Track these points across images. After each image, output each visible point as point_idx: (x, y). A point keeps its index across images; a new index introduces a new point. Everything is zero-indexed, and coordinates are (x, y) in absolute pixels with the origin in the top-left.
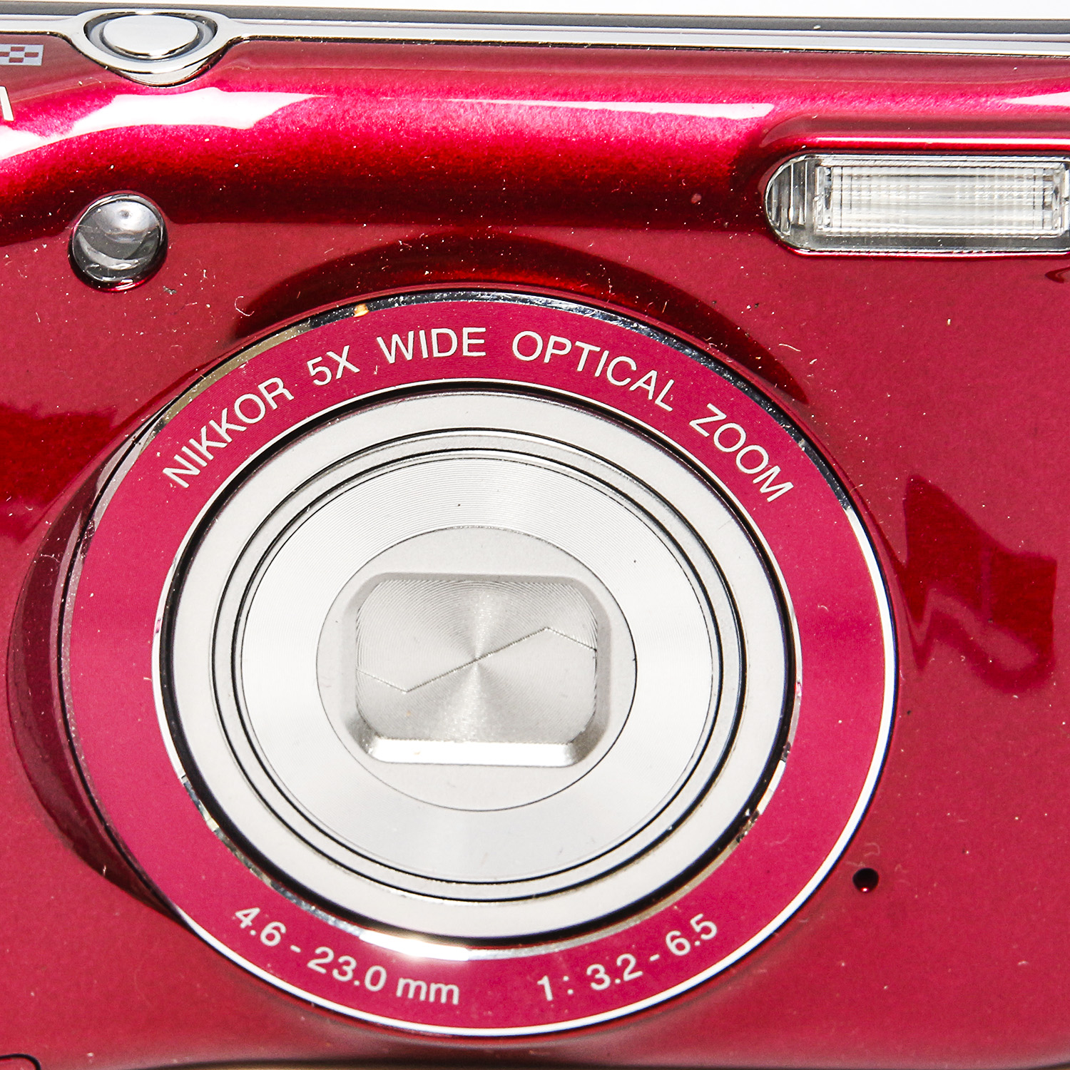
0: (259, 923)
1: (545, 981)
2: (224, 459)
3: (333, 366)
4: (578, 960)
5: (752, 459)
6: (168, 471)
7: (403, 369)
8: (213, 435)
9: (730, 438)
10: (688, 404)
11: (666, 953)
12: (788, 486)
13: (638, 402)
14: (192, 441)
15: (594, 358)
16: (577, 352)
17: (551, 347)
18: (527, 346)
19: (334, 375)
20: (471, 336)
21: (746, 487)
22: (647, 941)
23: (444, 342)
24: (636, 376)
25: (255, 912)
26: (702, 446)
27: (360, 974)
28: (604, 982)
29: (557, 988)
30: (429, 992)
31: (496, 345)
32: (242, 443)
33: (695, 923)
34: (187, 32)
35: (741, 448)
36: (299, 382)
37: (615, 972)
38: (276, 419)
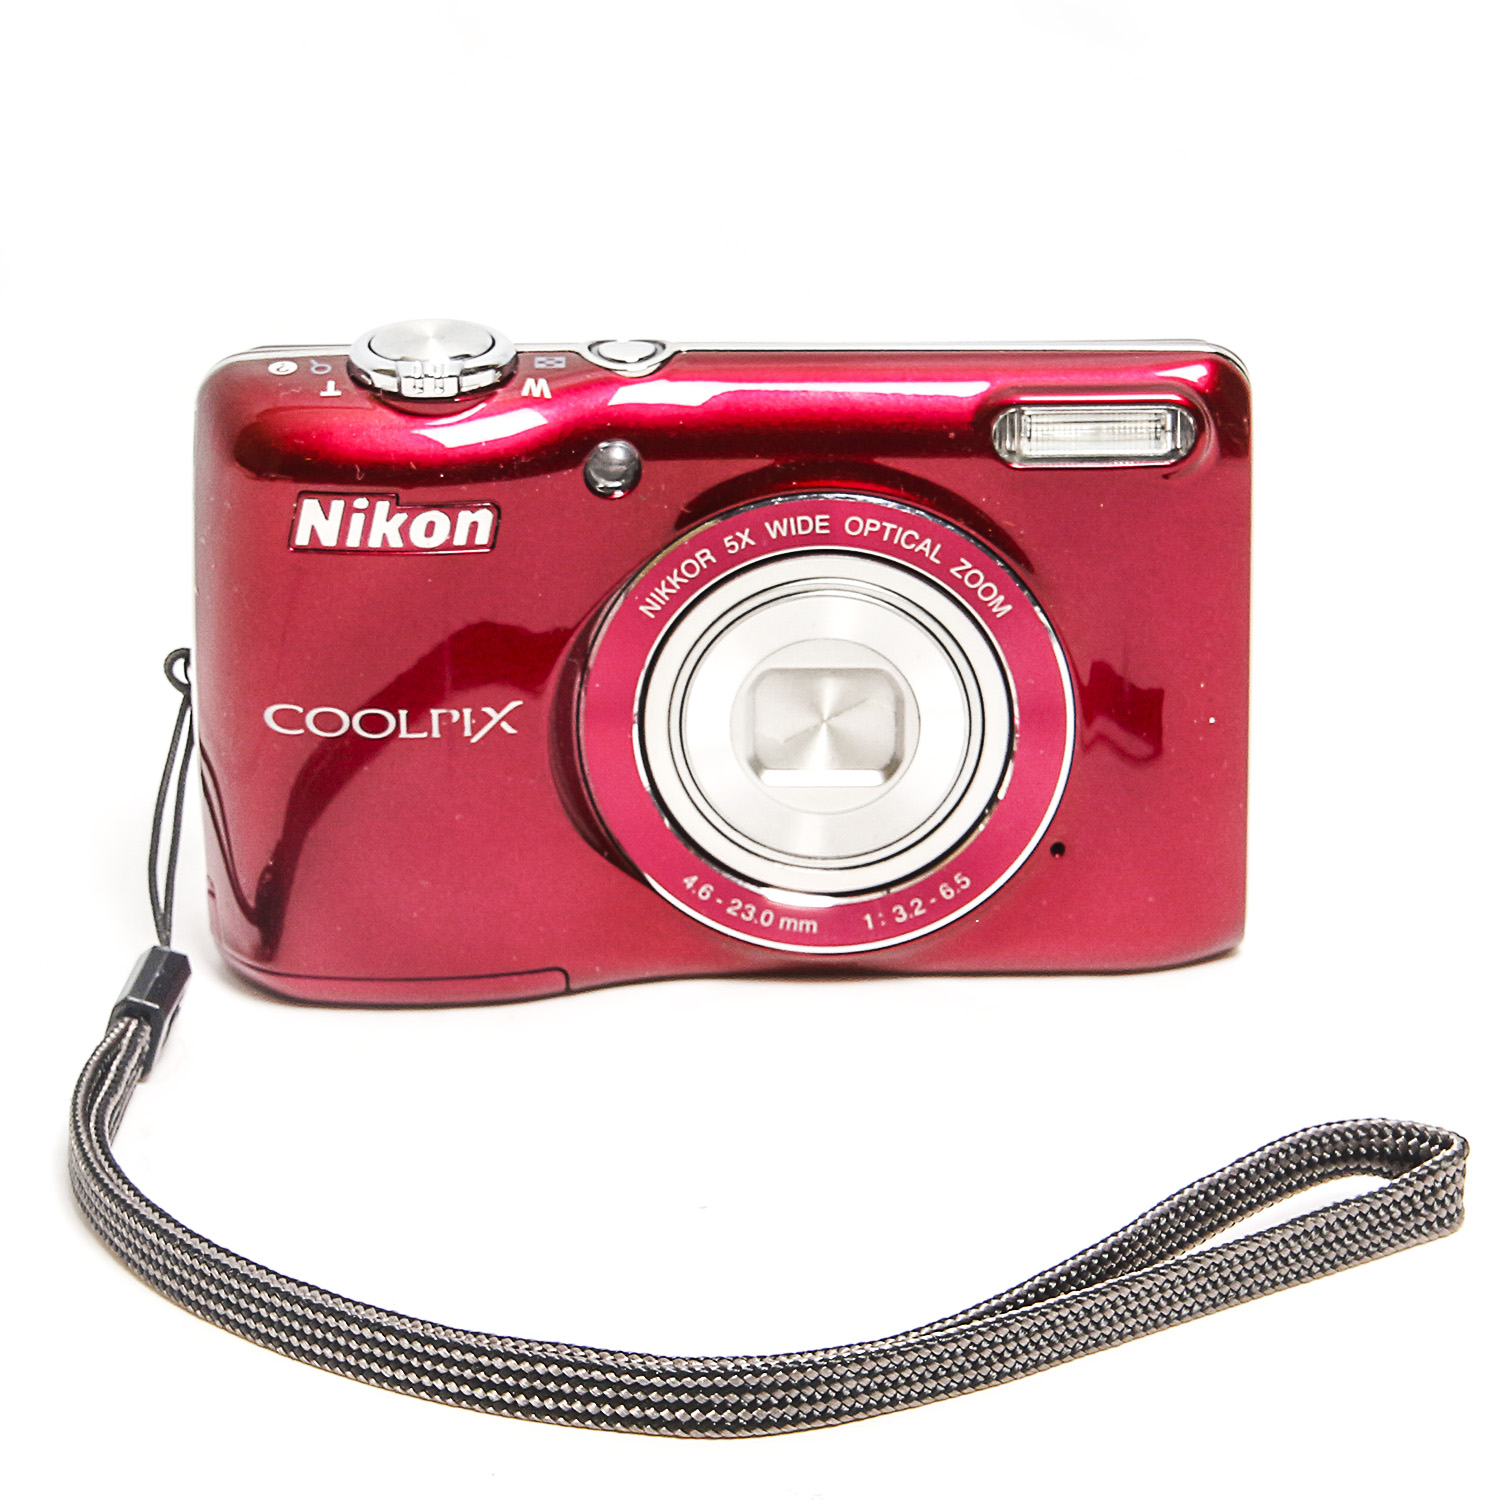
0: (697, 886)
1: (868, 918)
2: (675, 600)
3: (739, 541)
4: (886, 904)
5: (987, 592)
6: (643, 608)
7: (782, 542)
8: (669, 585)
9: (974, 579)
10: (949, 558)
11: (940, 898)
12: (1009, 608)
13: (920, 558)
14: (657, 590)
15: (893, 532)
16: (883, 528)
17: (869, 526)
18: (854, 526)
19: (740, 546)
20: (821, 520)
21: (984, 609)
22: (927, 891)
23: (805, 524)
24: (918, 543)
25: (695, 879)
26: (958, 584)
27: (757, 915)
28: (903, 917)
29: (876, 921)
30: (799, 926)
31: (835, 526)
32: (687, 589)
33: (957, 879)
35: (981, 585)
36: (719, 550)
37: (910, 910)
38: (706, 575)
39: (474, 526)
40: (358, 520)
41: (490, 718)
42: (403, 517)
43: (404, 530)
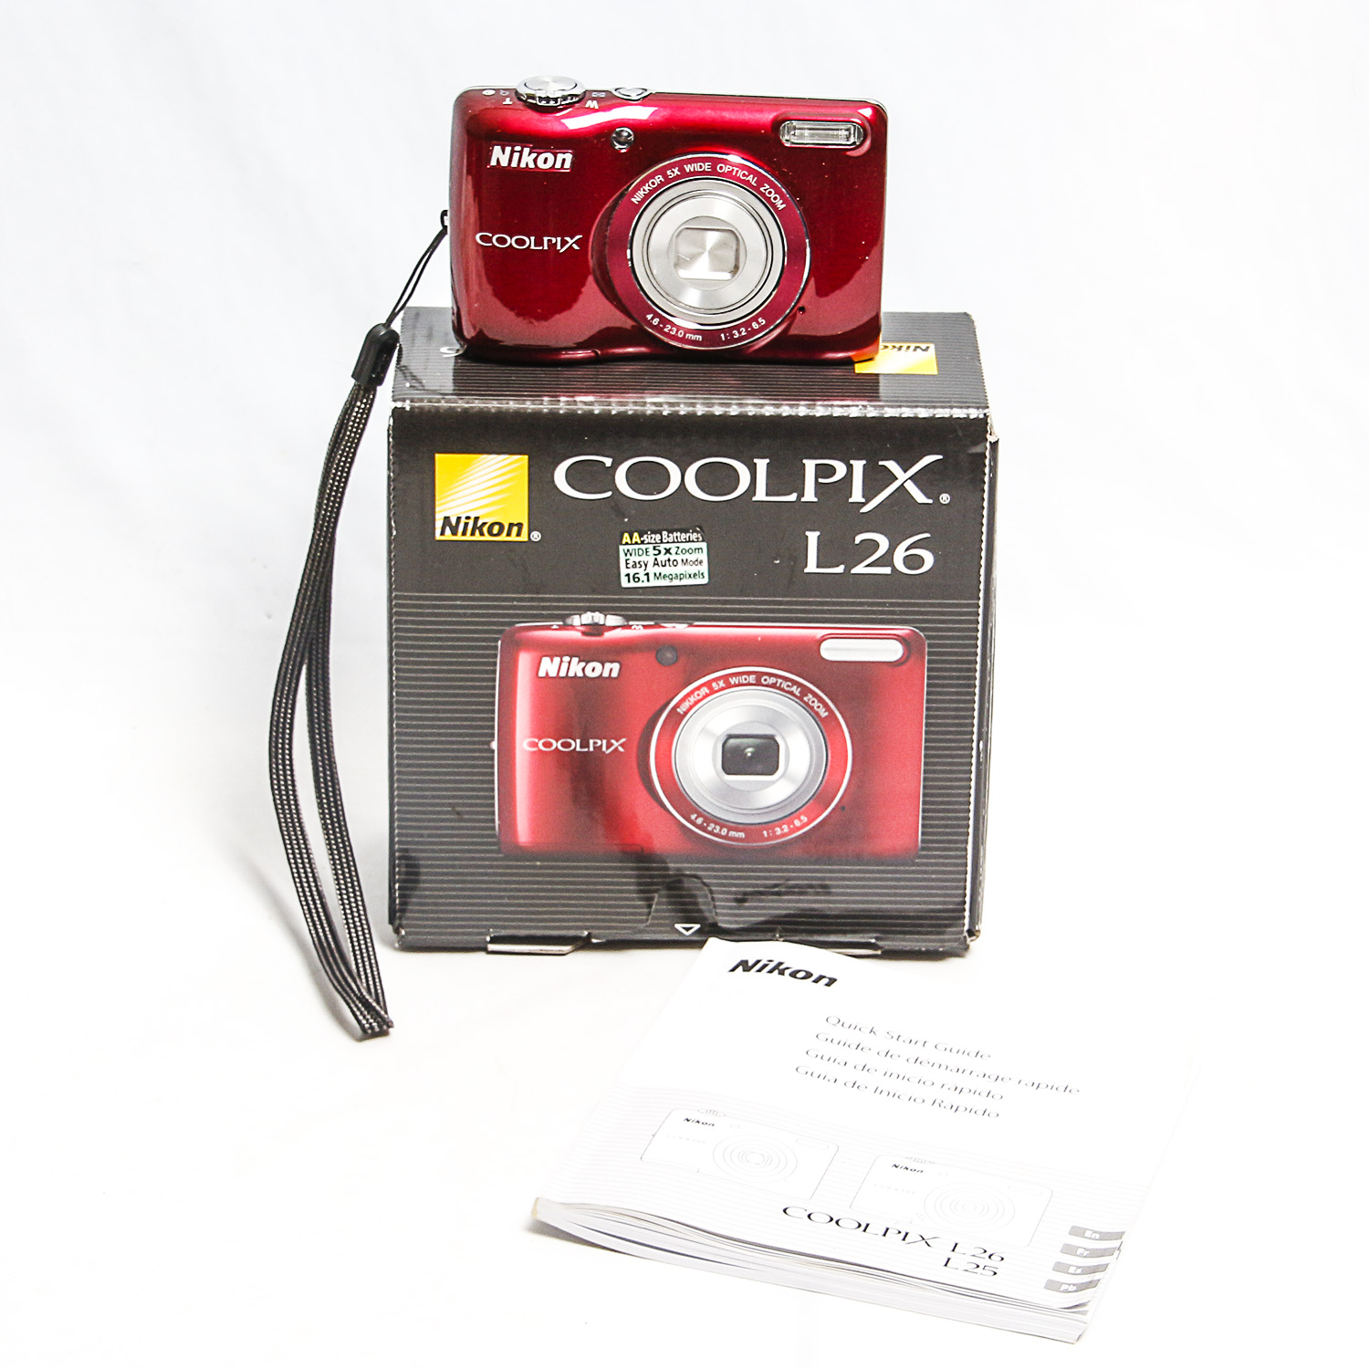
0: (652, 319)
1: (722, 335)
2: (647, 196)
3: (673, 172)
4: (731, 329)
5: (775, 198)
6: (633, 199)
7: (691, 174)
8: (644, 190)
9: (770, 193)
10: (760, 184)
11: (752, 328)
12: (784, 206)
13: (748, 183)
14: (639, 192)
15: (737, 171)
16: (733, 170)
17: (727, 169)
18: (721, 168)
19: (674, 175)
20: (708, 165)
21: (774, 205)
22: (747, 324)
23: (701, 167)
24: (747, 176)
25: (652, 315)
26: (763, 195)
27: (677, 332)
28: (737, 336)
29: (726, 337)
30: (694, 337)
31: (714, 167)
32: (652, 192)
33: (760, 320)
34: (641, 91)
35: (773, 196)
36: (665, 176)
37: (740, 333)
38: (660, 186)
39: (564, 160)
40: (516, 156)
41: (567, 242)
42: (535, 155)
43: (535, 160)
